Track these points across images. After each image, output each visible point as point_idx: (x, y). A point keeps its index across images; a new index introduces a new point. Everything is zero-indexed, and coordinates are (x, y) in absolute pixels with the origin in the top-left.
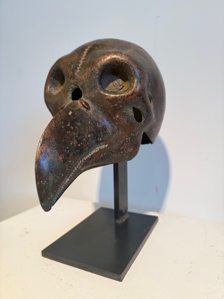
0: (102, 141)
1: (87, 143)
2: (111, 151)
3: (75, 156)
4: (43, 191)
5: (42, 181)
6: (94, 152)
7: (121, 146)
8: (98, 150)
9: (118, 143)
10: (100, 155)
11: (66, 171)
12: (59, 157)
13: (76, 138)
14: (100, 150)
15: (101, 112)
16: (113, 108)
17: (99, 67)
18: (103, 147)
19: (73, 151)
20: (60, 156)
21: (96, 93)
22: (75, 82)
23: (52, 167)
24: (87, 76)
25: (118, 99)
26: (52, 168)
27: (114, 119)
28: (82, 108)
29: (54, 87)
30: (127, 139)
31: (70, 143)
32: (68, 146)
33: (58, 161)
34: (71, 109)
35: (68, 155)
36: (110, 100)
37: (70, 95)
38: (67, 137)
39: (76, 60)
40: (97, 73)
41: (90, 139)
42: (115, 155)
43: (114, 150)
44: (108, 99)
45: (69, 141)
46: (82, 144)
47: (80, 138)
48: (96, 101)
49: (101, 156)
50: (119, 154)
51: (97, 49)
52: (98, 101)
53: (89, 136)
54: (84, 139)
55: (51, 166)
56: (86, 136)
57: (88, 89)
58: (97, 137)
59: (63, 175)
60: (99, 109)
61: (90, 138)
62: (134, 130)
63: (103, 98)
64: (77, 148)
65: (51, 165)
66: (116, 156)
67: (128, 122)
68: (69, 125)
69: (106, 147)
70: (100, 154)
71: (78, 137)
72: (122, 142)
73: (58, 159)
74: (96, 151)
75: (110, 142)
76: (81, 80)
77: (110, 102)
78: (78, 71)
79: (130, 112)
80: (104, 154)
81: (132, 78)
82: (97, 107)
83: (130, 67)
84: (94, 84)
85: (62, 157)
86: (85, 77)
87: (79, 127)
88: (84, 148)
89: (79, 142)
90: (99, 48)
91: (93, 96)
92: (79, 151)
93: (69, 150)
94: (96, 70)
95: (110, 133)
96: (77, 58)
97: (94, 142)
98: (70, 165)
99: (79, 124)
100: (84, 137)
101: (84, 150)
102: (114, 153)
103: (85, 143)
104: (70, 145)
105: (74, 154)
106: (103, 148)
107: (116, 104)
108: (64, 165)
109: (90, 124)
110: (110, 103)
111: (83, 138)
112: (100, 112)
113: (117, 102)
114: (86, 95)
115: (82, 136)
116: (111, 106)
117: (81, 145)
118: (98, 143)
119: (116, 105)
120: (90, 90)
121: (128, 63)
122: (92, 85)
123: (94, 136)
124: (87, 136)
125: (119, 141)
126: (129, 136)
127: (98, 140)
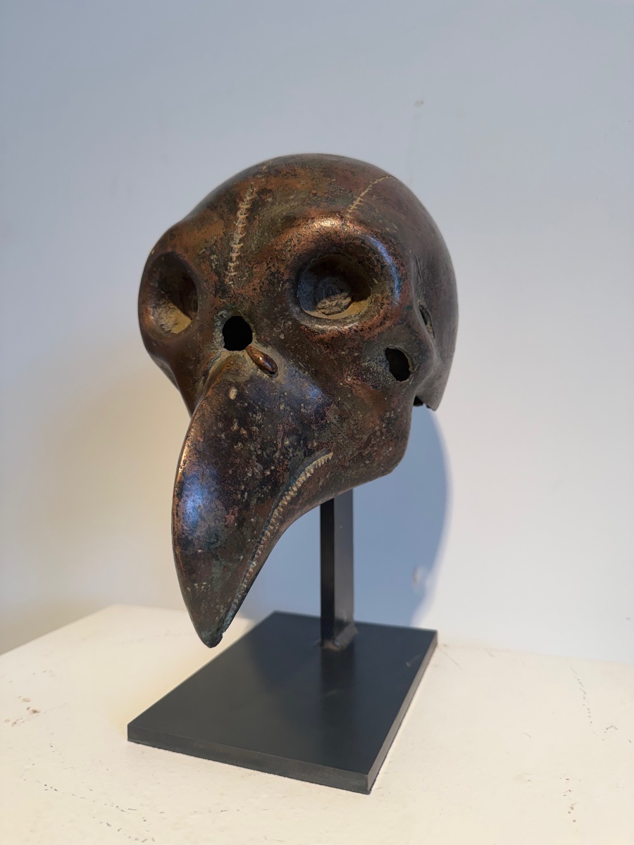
0: (318, 448)
1: (286, 463)
2: (342, 466)
3: (262, 502)
4: (203, 605)
5: (196, 585)
6: (302, 478)
7: (365, 447)
8: (312, 471)
9: (357, 441)
10: (319, 481)
11: (248, 546)
12: (227, 516)
13: (257, 456)
14: (317, 469)
15: (307, 373)
16: (335, 362)
17: (289, 263)
18: (321, 461)
19: (256, 493)
20: (228, 514)
21: (289, 327)
22: (229, 304)
23: (214, 546)
24: (261, 287)
25: (346, 338)
26: (216, 548)
27: (342, 387)
28: (259, 372)
29: (164, 306)
30: (377, 428)
31: (246, 473)
32: (243, 481)
33: (226, 526)
34: (232, 382)
35: (247, 506)
36: (327, 344)
37: (219, 336)
38: (238, 461)
39: (222, 239)
40: (285, 277)
41: (291, 450)
42: (353, 471)
43: (349, 461)
44: (321, 341)
45: (243, 468)
46: (273, 468)
47: (267, 455)
48: (291, 349)
49: (321, 484)
50: (362, 467)
51: (273, 204)
52: (296, 347)
53: (287, 443)
54: (277, 454)
55: (214, 543)
56: (280, 446)
57: (265, 320)
58: (306, 440)
59: (242, 557)
60: (300, 368)
61: (289, 447)
62: (392, 404)
63: (308, 338)
64: (265, 481)
65: (213, 540)
66: (353, 473)
67: (376, 387)
68: (235, 427)
69: (330, 458)
70: (317, 480)
71: (262, 453)
72: (365, 437)
73: (226, 521)
74: (308, 475)
75: (338, 443)
76: (244, 298)
77: (328, 347)
78: (233, 274)
79: (380, 362)
80: (327, 476)
81: (376, 282)
82: (295, 362)
83: (370, 255)
84: (280, 306)
85: (234, 515)
86: (255, 289)
87: (259, 426)
88: (281, 478)
89: (266, 463)
90: (278, 199)
91: (282, 337)
92: (270, 487)
93: (246, 494)
94: (282, 270)
95: (334, 421)
96: (222, 234)
97: (300, 454)
98: (255, 529)
99: (258, 417)
100: (277, 449)
101: (281, 482)
102: (349, 467)
103: (279, 462)
104: (247, 479)
105: (259, 499)
106: (323, 463)
107: (343, 350)
108: (242, 533)
109: (284, 410)
110: (328, 351)
111: (275, 452)
112: (304, 372)
113: (345, 344)
114: (263, 337)
115: (271, 446)
116: (332, 357)
117: (271, 471)
118: (309, 453)
119: (343, 353)
120: (272, 322)
121: (362, 245)
122: (276, 309)
123: (298, 441)
124: (283, 443)
125: (357, 436)
126: (383, 421)
127: (309, 446)
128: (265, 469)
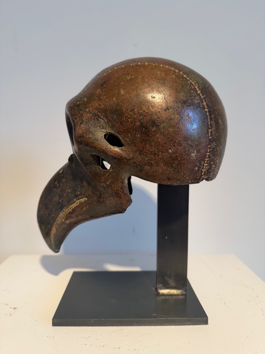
0: (80, 195)
1: (67, 198)
3: (57, 210)
7: (100, 198)
8: (79, 203)
13: (59, 194)
14: (81, 203)
18: (82, 200)
19: (56, 206)
23: (42, 220)
31: (54, 199)
32: (52, 202)
33: (45, 215)
35: (52, 210)
38: (53, 194)
41: (70, 194)
45: (53, 197)
46: (62, 199)
49: (84, 209)
54: (65, 194)
56: (67, 191)
58: (75, 191)
62: (102, 180)
64: (59, 203)
65: (42, 218)
68: (56, 183)
69: (86, 200)
70: (82, 208)
71: (61, 193)
72: (99, 193)
74: (77, 205)
75: (88, 194)
79: (91, 160)
80: (87, 207)
87: (63, 183)
88: (64, 203)
89: (60, 197)
92: (60, 206)
95: (86, 185)
97: (72, 196)
98: (54, 219)
99: (64, 180)
101: (64, 205)
103: (65, 198)
104: (54, 201)
106: (84, 201)
108: (50, 219)
111: (64, 193)
115: (64, 191)
117: (62, 200)
118: (77, 196)
123: (73, 191)
124: (68, 191)
125: (96, 193)
127: (76, 194)
128: (60, 199)
